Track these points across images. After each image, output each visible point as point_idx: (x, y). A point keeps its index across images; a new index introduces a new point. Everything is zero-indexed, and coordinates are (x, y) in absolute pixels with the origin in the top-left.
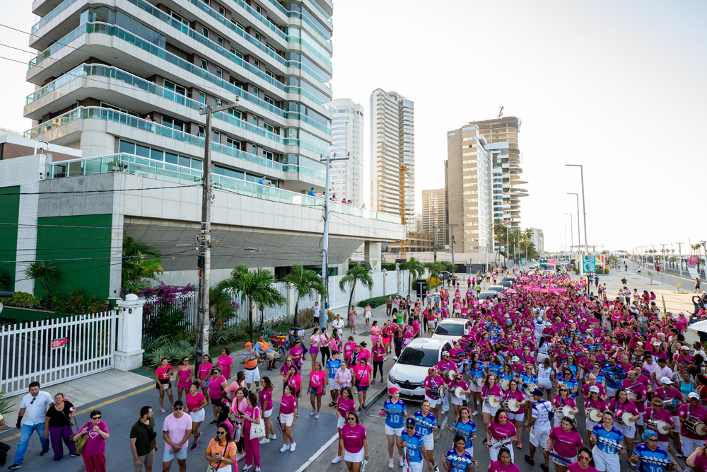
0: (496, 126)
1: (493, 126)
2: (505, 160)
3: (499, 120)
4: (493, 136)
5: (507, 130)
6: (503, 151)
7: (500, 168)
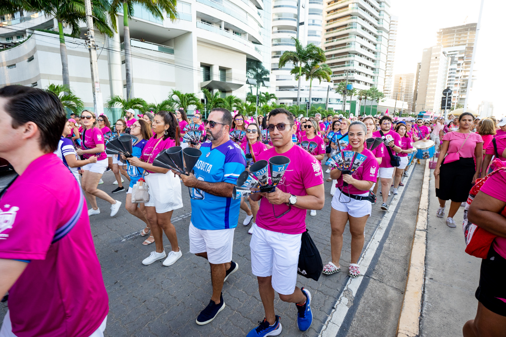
0: (460, 31)
1: (457, 30)
2: (462, 58)
3: (463, 26)
4: (456, 38)
5: (469, 33)
6: (461, 52)
7: (456, 65)
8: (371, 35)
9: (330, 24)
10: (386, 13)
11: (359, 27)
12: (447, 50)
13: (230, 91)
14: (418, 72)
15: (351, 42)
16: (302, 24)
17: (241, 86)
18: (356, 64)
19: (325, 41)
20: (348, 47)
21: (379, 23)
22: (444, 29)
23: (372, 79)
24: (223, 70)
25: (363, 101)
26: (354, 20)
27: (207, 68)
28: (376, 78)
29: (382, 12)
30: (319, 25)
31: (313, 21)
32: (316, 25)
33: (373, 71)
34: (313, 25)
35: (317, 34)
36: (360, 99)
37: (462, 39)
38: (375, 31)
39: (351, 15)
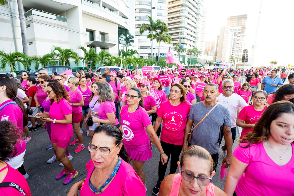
0: (238, 18)
1: (237, 18)
2: (240, 33)
3: (240, 16)
4: (236, 22)
5: (243, 20)
6: (239, 30)
7: (237, 36)
8: (193, 18)
9: (170, 10)
10: (201, 5)
11: (187, 12)
12: (232, 28)
13: (108, 48)
14: (218, 40)
15: (182, 21)
16: (154, 8)
17: (115, 45)
18: (185, 34)
19: (167, 20)
20: (180, 24)
21: (197, 11)
22: (230, 17)
23: (194, 43)
24: (103, 34)
25: (190, 55)
26: (184, 8)
27: (92, 32)
28: (196, 43)
29: (199, 5)
30: (164, 10)
31: (161, 7)
32: (162, 9)
33: (194, 39)
34: (160, 9)
35: (163, 15)
36: (188, 55)
37: (239, 23)
38: (195, 15)
39: (182, 5)
